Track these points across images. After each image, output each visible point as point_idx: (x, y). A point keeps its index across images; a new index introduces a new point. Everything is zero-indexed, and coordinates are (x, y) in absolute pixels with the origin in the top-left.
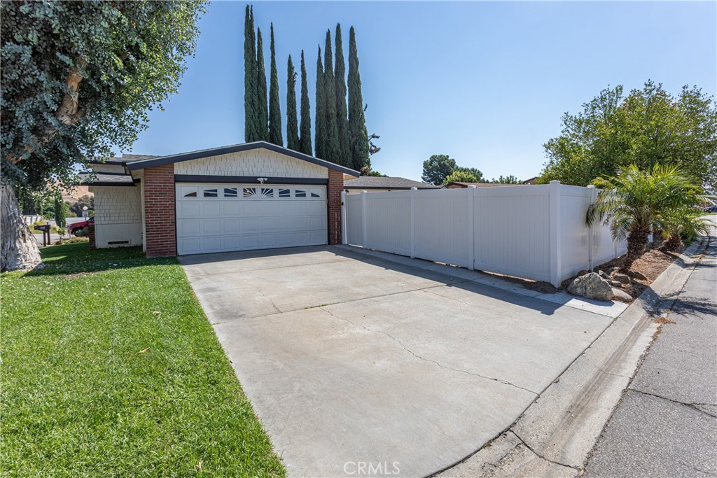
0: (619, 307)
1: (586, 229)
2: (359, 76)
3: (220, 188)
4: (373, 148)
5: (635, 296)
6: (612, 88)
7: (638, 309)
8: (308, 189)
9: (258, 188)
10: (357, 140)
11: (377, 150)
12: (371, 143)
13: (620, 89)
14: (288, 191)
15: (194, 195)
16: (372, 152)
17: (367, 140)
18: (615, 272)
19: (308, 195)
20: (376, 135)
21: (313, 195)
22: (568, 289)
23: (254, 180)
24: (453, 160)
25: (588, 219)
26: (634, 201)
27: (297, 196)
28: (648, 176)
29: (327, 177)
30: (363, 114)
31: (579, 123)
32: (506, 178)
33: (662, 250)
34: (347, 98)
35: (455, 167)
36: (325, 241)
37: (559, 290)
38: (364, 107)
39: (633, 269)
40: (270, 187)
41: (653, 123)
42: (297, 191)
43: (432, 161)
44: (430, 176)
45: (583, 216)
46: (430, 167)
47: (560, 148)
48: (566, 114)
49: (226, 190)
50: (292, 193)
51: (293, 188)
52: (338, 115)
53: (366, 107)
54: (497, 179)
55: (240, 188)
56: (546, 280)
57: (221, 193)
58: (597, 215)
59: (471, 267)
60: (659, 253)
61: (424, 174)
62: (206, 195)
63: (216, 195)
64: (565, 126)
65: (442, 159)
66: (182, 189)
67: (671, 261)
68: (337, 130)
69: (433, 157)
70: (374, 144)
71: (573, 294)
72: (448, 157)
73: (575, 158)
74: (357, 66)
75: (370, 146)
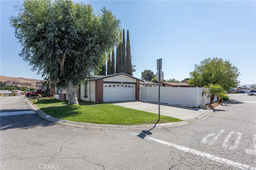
0: (208, 110)
1: (202, 97)
2: (130, 46)
3: (112, 84)
4: (134, 70)
5: (211, 109)
6: (208, 59)
7: (212, 111)
8: (131, 85)
9: (120, 84)
10: (129, 67)
11: (135, 71)
12: (133, 68)
13: (210, 59)
14: (127, 86)
15: (106, 86)
16: (133, 71)
17: (132, 67)
18: (208, 105)
19: (131, 87)
20: (135, 66)
21: (132, 87)
22: (199, 108)
23: (120, 83)
24: (153, 72)
25: (203, 95)
26: (212, 91)
27: (129, 87)
28: (214, 86)
29: (136, 82)
30: (131, 58)
31: (199, 68)
32: (172, 79)
33: (219, 102)
34: (126, 53)
35: (153, 75)
36: (135, 99)
37: (198, 108)
38: (131, 56)
39: (211, 105)
40: (123, 84)
41: (217, 70)
42: (129, 86)
43: (145, 72)
44: (144, 78)
45: (202, 94)
46: (144, 74)
47: (194, 74)
48: (195, 64)
49: (113, 85)
50: (128, 86)
51: (128, 85)
52: (123, 59)
53: (132, 56)
54: (169, 80)
55: (116, 85)
56: (195, 106)
57: (112, 86)
58: (204, 94)
59: (178, 105)
60: (218, 103)
61: (142, 77)
62: (109, 86)
63: (111, 87)
64: (195, 68)
65: (149, 71)
66: (105, 85)
67: (220, 104)
68: (123, 64)
69: (145, 70)
70: (134, 69)
71: (200, 108)
72: (151, 71)
73: (198, 78)
74: (129, 43)
75: (133, 69)
